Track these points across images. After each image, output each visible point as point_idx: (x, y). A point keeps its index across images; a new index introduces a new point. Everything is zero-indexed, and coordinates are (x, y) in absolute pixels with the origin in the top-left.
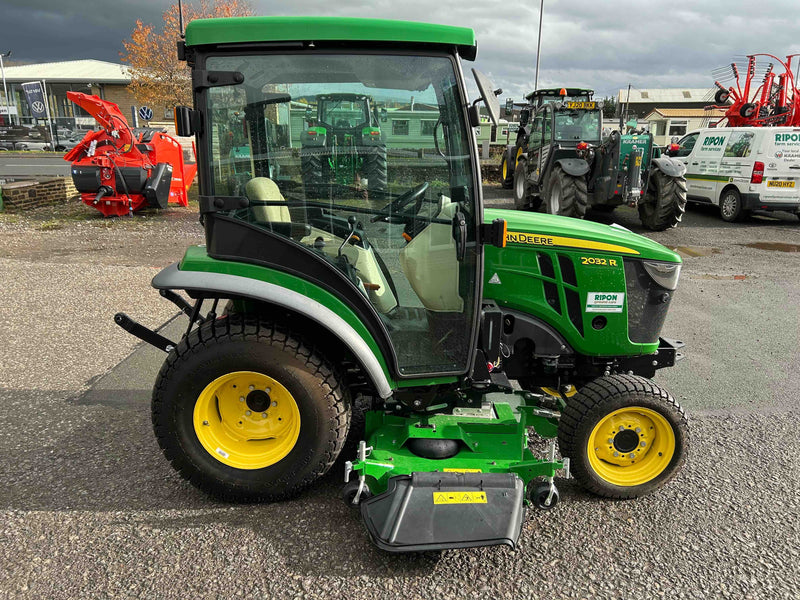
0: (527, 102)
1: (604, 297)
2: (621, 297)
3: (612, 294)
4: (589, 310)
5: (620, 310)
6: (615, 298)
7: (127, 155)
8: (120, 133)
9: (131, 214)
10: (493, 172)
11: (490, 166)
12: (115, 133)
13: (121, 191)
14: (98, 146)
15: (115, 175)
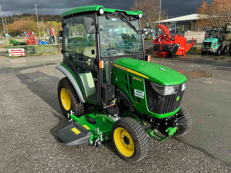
3: (141, 91)
4: (135, 95)
5: (143, 98)
6: (142, 93)
7: (167, 41)
8: (166, 35)
9: (164, 57)
12: (165, 35)
13: (163, 51)
14: (161, 39)
15: (162, 47)
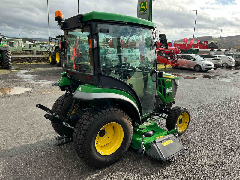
0: (56, 38)
1: (169, 89)
2: (172, 88)
4: (167, 92)
5: (171, 91)
6: (171, 89)
10: (45, 59)
11: (44, 58)
